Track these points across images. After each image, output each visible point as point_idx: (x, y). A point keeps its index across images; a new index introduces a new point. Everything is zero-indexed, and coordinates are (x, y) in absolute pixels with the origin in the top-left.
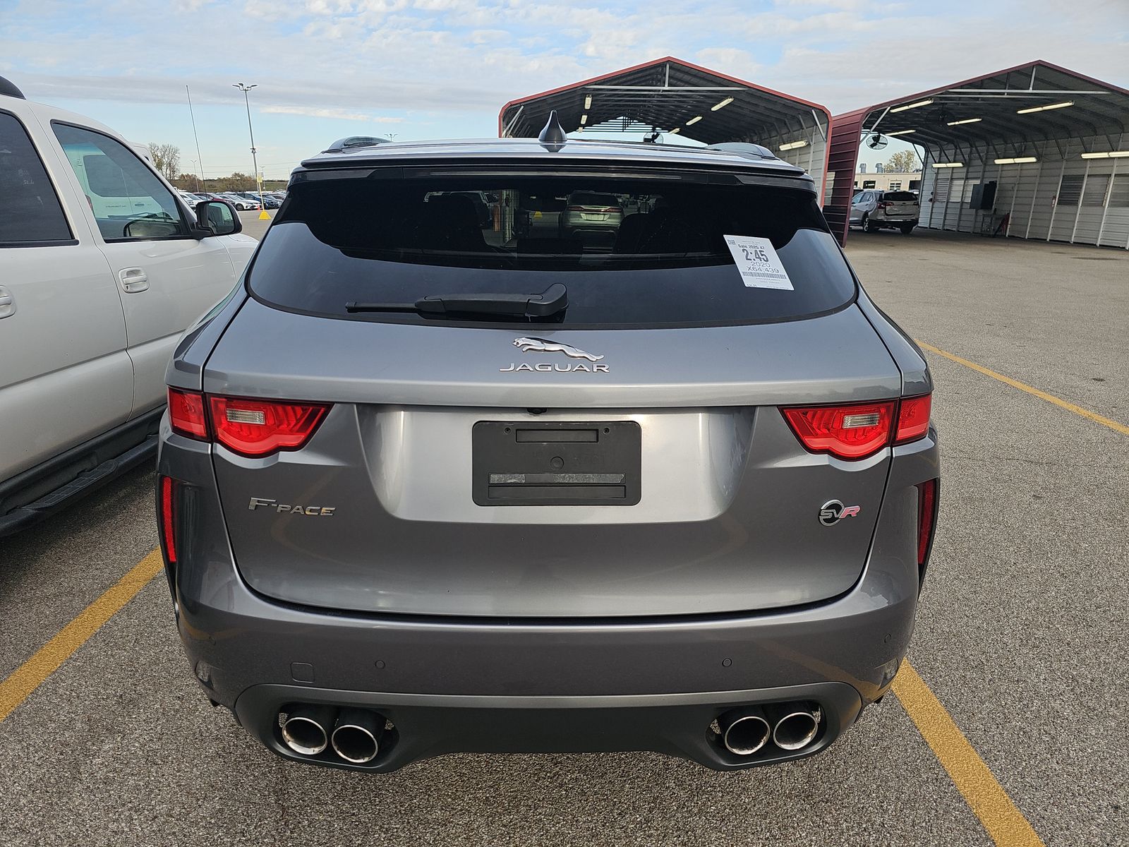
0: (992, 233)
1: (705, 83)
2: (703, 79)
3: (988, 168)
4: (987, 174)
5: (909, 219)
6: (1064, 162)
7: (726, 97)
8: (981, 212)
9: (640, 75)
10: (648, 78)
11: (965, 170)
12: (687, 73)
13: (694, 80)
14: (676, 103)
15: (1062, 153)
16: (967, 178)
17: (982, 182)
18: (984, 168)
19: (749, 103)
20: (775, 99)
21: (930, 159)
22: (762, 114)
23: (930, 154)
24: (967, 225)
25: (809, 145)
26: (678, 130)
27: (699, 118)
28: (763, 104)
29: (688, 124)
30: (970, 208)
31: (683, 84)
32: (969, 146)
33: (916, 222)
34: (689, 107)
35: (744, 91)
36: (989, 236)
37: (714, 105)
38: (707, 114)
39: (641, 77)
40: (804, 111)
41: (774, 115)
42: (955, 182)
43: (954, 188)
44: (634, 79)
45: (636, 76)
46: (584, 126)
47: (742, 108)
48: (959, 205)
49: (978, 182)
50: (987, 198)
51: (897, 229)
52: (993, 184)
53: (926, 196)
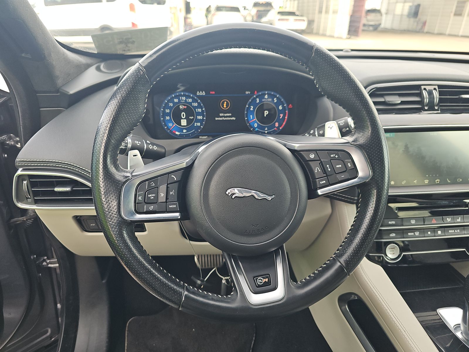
0: (418, 30)
5: (377, 23)
8: (412, 20)
16: (405, 2)
17: (413, 4)
24: (404, 26)
30: (407, 17)
33: (380, 24)
42: (398, 4)
43: (397, 7)
48: (400, 16)
49: (411, 4)
50: (415, 13)
51: (371, 28)
52: (419, 6)
53: (383, 11)
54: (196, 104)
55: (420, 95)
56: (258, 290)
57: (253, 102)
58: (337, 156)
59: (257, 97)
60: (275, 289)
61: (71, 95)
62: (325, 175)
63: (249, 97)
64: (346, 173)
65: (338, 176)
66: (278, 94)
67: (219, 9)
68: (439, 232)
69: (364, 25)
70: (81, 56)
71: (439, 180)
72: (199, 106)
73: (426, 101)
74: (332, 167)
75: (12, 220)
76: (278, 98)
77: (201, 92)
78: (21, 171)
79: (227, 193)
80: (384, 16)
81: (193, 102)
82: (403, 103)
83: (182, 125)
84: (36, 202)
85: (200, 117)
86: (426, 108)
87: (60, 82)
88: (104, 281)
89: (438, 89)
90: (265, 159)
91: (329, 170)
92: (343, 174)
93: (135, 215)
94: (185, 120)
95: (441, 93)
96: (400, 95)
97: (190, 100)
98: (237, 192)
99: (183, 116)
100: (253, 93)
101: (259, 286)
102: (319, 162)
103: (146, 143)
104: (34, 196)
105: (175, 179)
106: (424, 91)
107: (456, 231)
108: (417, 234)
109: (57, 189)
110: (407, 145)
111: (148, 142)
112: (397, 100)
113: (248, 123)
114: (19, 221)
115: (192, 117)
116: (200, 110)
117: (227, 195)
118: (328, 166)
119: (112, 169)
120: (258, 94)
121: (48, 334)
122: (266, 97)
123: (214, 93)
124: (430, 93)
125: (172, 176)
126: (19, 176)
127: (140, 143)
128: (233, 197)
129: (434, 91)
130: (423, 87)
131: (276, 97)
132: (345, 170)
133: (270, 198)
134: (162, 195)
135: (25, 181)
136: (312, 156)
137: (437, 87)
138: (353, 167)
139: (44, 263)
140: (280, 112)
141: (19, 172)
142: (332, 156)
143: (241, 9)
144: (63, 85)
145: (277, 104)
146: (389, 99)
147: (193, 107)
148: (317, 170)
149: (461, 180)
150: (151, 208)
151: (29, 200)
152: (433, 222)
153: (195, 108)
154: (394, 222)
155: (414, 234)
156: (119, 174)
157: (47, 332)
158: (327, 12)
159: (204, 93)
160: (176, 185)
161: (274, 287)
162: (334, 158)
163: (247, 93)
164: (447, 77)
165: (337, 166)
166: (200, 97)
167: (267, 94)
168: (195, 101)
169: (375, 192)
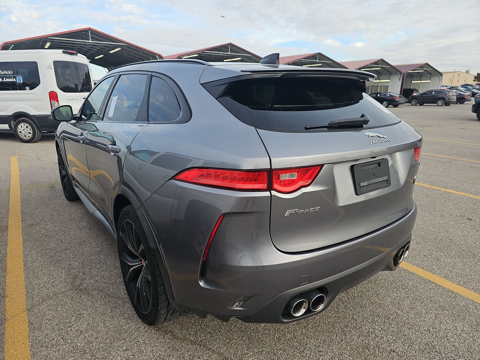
1: (107, 40)
2: (106, 39)
7: (117, 48)
9: (74, 34)
10: (77, 36)
12: (98, 35)
13: (101, 39)
14: (90, 48)
19: (127, 50)
20: (139, 50)
22: (132, 56)
27: (102, 56)
28: (133, 51)
29: (96, 58)
31: (95, 40)
34: (96, 50)
35: (125, 45)
37: (111, 50)
38: (107, 54)
39: (74, 35)
40: (152, 56)
41: (138, 56)
44: (71, 36)
45: (72, 35)
47: (124, 53)
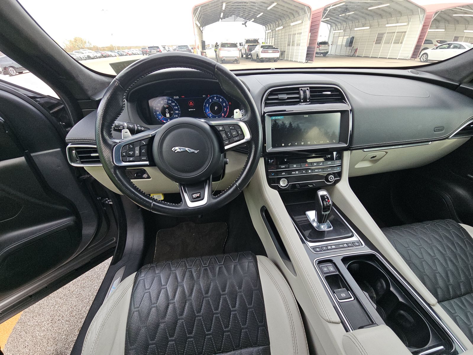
0: (352, 55)
3: (352, 31)
4: (351, 34)
5: (326, 51)
6: (379, 28)
8: (348, 48)
11: (344, 33)
15: (379, 25)
16: (344, 36)
17: (349, 37)
18: (350, 32)
21: (332, 29)
23: (332, 27)
24: (343, 53)
25: (302, 22)
26: (253, 20)
30: (345, 46)
32: (352, 23)
33: (328, 52)
36: (351, 56)
42: (339, 38)
43: (339, 40)
46: (222, 19)
48: (341, 46)
49: (348, 37)
50: (351, 43)
51: (322, 55)
52: (353, 38)
53: (330, 43)
54: (174, 104)
55: (299, 93)
56: (194, 200)
57: (208, 102)
58: (233, 128)
59: (210, 98)
60: (203, 199)
61: (97, 100)
62: (228, 138)
63: (205, 98)
64: (238, 137)
65: (234, 138)
66: (222, 96)
67: (223, 45)
68: (310, 171)
69: (317, 53)
70: (106, 77)
71: (310, 142)
72: (176, 105)
73: (302, 97)
74: (231, 134)
75: (81, 177)
76: (222, 99)
77: (176, 97)
78: (70, 145)
79: (172, 150)
80: (330, 46)
81: (172, 103)
82: (288, 98)
83: (167, 117)
84: (83, 163)
85: (177, 112)
86: (302, 101)
87: (90, 93)
88: (139, 210)
89: (310, 89)
90: (192, 130)
91: (230, 135)
92: (236, 137)
93: (122, 163)
94: (169, 114)
95: (311, 92)
96: (287, 94)
97: (170, 102)
98: (177, 149)
99: (167, 112)
100: (207, 96)
101: (195, 198)
102: (225, 131)
103: (137, 126)
104: (80, 159)
105: (145, 144)
106: (301, 91)
107: (319, 170)
108: (297, 172)
109: (92, 155)
110: (291, 123)
111: (138, 125)
112: (285, 96)
113: (206, 114)
114: (85, 177)
115: (173, 112)
116: (176, 108)
117: (173, 151)
118: (229, 133)
119: (107, 137)
120: (210, 97)
121: (114, 241)
122: (215, 98)
123: (184, 97)
124: (305, 92)
125: (143, 142)
126: (70, 148)
127: (132, 126)
128: (176, 152)
129: (307, 91)
130: (300, 89)
131: (221, 98)
132: (237, 135)
133: (196, 152)
134: (137, 152)
135: (74, 151)
136: (221, 128)
137: (309, 88)
138: (241, 133)
139: (107, 202)
140: (224, 107)
141: (69, 146)
142: (231, 128)
143: (238, 45)
144: (93, 95)
145: (222, 102)
146: (280, 96)
147: (173, 106)
148: (224, 136)
149: (322, 142)
150: (131, 159)
151: (78, 162)
152: (306, 166)
153: (174, 106)
154: (284, 167)
155: (296, 172)
156: (111, 140)
157: (114, 239)
158: (293, 45)
159: (178, 97)
160: (146, 147)
161: (202, 198)
162: (232, 129)
163: (204, 96)
164: (316, 82)
165: (234, 133)
166: (176, 100)
167: (216, 96)
168: (174, 102)
169: (254, 146)
